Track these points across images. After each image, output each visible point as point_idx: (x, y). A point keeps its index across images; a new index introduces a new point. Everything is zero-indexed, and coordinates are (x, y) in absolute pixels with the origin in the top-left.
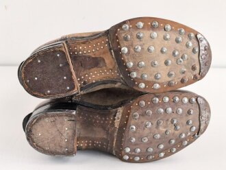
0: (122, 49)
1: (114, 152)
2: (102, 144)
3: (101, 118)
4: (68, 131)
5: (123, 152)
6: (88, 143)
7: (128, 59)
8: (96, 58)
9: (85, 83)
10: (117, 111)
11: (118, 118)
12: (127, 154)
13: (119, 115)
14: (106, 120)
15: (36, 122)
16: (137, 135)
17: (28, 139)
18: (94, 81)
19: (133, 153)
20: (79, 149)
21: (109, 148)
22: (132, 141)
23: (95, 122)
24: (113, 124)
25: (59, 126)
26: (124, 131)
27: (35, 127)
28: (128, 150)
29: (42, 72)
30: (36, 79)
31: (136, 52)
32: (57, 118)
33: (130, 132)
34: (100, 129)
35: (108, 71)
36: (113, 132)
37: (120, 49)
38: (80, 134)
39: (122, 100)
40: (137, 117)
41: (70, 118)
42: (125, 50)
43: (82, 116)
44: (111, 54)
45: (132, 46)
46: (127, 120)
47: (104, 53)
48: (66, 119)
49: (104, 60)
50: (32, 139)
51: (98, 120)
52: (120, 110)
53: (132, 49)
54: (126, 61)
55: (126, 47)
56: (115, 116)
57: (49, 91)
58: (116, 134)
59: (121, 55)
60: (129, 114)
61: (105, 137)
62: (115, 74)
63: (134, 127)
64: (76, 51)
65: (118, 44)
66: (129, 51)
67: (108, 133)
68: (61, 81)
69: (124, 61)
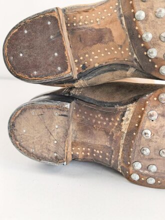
0: (137, 14)
1: (119, 167)
2: (104, 155)
3: (105, 117)
4: (59, 130)
5: (131, 169)
6: (86, 152)
7: (145, 28)
8: (100, 30)
9: (84, 67)
10: (126, 109)
11: (127, 119)
12: (137, 172)
13: (129, 115)
14: (110, 121)
15: (21, 114)
16: (153, 144)
17: (10, 136)
18: (97, 65)
19: (146, 172)
20: (75, 159)
21: (113, 161)
22: (145, 153)
23: (96, 123)
24: (119, 127)
25: (48, 122)
26: (134, 138)
27: (18, 120)
28: (138, 166)
29: (28, 47)
30: (21, 55)
31: (157, 17)
32: (46, 110)
33: (143, 139)
34: (102, 133)
35: (116, 49)
36: (119, 138)
37: (134, 13)
38: (75, 137)
39: (135, 95)
40: (154, 118)
41: (62, 113)
42: (141, 14)
43: (80, 113)
44: (122, 23)
45: (152, 9)
46: (139, 123)
47: (111, 22)
48: (57, 113)
49: (111, 32)
50: (14, 136)
51: (101, 120)
52: (131, 108)
53: (151, 14)
54: (142, 30)
55: (143, 10)
56: (123, 115)
57: (35, 73)
58: (122, 142)
59: (135, 22)
60: (142, 113)
61: (108, 144)
62: (126, 54)
63: (149, 132)
64: (75, 21)
65: (132, 6)
66: (147, 16)
67: (111, 140)
68: (51, 58)
69: (138, 32)
